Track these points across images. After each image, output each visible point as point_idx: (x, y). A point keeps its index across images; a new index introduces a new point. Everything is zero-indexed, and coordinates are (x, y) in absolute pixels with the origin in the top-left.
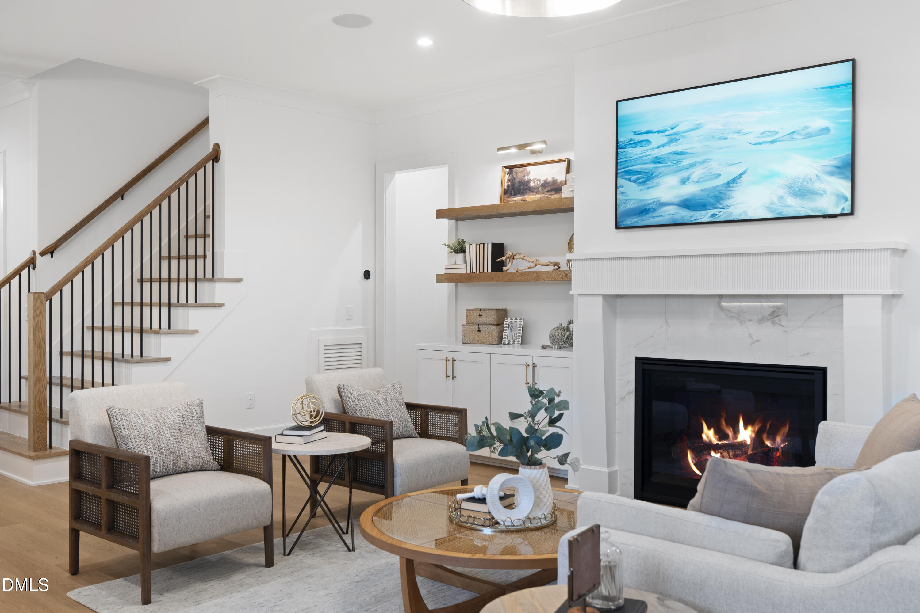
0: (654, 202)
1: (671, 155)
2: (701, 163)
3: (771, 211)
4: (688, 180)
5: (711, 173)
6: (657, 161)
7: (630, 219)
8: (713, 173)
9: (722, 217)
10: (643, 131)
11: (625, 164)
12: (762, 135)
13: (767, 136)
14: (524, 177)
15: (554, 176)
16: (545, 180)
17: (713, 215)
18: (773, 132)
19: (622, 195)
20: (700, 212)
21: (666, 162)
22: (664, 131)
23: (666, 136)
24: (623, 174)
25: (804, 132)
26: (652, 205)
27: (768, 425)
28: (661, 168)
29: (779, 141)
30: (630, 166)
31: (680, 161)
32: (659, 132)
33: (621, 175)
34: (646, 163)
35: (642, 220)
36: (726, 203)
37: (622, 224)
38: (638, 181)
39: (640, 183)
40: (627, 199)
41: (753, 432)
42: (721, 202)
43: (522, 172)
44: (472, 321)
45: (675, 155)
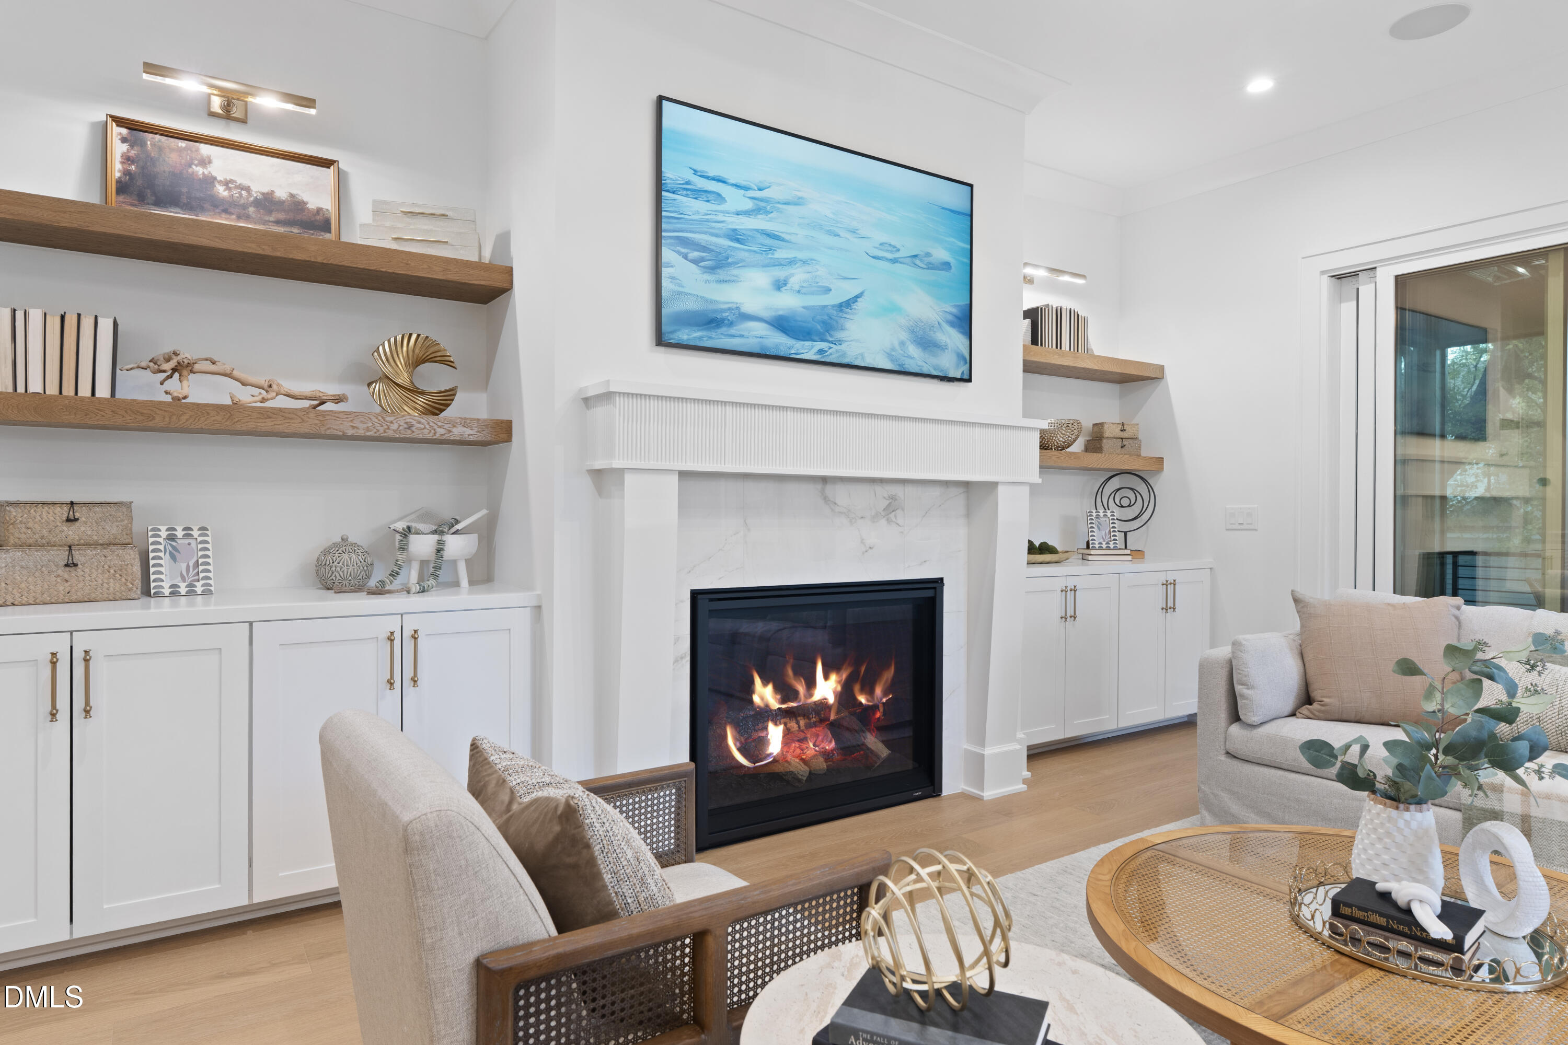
0: (730, 309)
1: (758, 235)
2: (805, 262)
3: (892, 361)
4: (785, 284)
5: (817, 283)
6: (735, 236)
7: (687, 331)
8: (820, 284)
9: (834, 356)
10: (711, 174)
11: (675, 223)
12: (881, 247)
13: (887, 251)
14: (190, 166)
15: (294, 192)
16: (268, 193)
17: (821, 351)
18: (894, 247)
19: (671, 282)
20: (802, 343)
21: (750, 244)
22: (746, 188)
23: (750, 198)
24: (673, 241)
25: (927, 260)
26: (727, 314)
27: (863, 669)
28: (741, 252)
29: (901, 263)
30: (687, 232)
31: (772, 249)
32: (737, 186)
33: (668, 241)
34: (717, 236)
35: (710, 338)
36: (839, 335)
37: (671, 336)
38: (702, 264)
39: (704, 267)
40: (682, 293)
41: (839, 682)
42: (832, 333)
43: (180, 150)
44: (37, 536)
45: (765, 236)
